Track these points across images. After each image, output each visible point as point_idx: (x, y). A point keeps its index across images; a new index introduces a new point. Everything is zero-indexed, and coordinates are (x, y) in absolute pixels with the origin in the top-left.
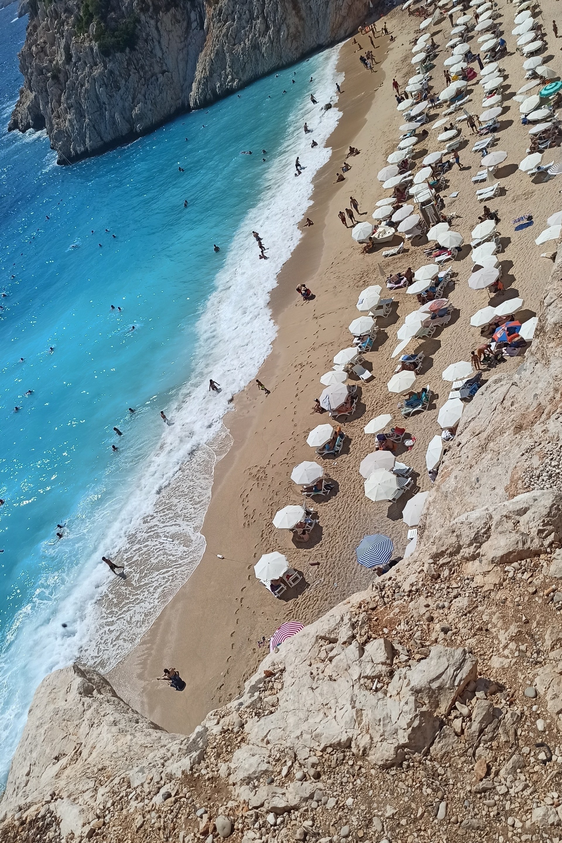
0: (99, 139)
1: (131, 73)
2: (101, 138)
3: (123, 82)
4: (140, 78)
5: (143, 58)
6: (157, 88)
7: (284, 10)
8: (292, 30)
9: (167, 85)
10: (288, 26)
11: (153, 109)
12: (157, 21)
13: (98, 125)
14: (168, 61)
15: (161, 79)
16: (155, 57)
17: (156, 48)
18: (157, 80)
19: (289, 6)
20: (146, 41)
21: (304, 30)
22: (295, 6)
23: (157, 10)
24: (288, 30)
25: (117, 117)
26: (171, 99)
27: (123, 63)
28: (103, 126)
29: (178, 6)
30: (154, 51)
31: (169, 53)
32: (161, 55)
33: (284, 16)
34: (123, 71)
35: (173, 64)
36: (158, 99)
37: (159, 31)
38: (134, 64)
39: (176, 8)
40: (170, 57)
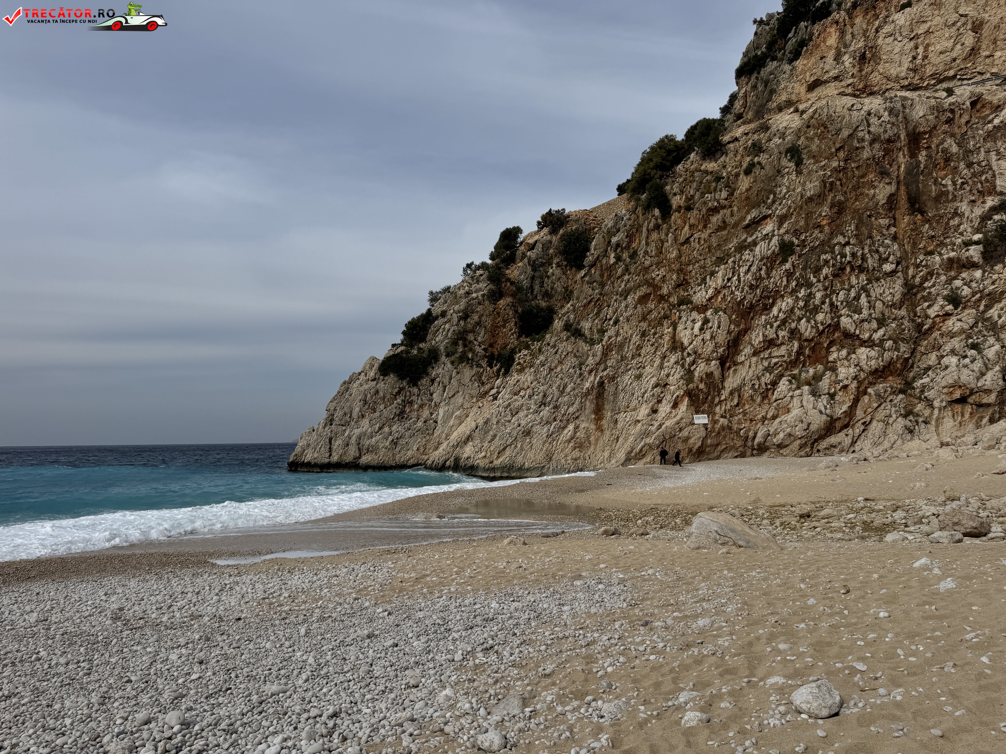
0: (328, 454)
1: (395, 402)
2: (330, 455)
3: (382, 407)
4: (402, 412)
5: (418, 395)
6: (410, 431)
7: (581, 408)
8: (581, 434)
9: (422, 434)
10: (577, 428)
11: (389, 449)
12: (455, 368)
13: (336, 440)
14: (441, 411)
15: (420, 424)
16: (431, 400)
17: (438, 392)
18: (415, 423)
19: (589, 406)
20: (433, 381)
21: (596, 445)
22: (598, 411)
23: (463, 359)
24: (575, 433)
25: (354, 439)
26: (418, 450)
27: (393, 388)
28: (338, 443)
29: (491, 368)
30: (434, 395)
31: (448, 404)
32: (439, 401)
33: (577, 414)
34: (388, 396)
35: (446, 416)
36: (402, 442)
37: (451, 379)
38: (405, 396)
39: (488, 369)
40: (447, 408)
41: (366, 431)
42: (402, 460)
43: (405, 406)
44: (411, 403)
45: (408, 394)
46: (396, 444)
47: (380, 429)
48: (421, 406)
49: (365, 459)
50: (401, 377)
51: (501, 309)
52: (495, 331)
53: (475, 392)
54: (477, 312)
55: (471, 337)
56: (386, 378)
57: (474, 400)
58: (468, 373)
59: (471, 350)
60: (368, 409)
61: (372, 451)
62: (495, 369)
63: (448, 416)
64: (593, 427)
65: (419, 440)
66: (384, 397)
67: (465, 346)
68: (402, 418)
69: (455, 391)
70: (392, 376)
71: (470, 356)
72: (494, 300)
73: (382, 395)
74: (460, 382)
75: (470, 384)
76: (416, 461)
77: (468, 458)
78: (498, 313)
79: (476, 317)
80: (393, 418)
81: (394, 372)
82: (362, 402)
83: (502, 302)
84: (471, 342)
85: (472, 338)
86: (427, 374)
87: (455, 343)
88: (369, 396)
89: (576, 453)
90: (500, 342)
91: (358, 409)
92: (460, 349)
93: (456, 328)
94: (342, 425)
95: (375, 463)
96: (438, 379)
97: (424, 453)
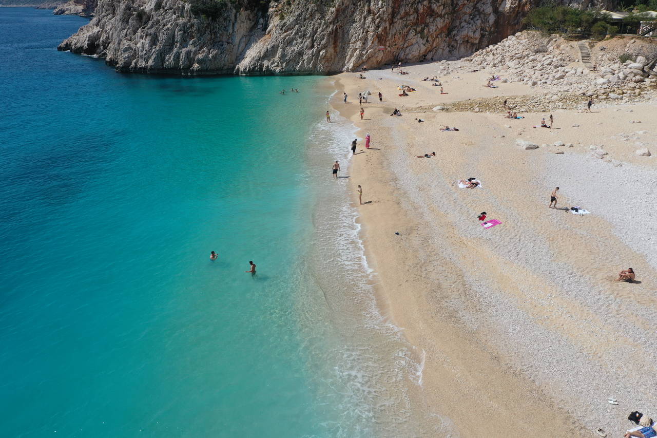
2: (162, 64)
5: (219, 28)
7: (328, 42)
8: (328, 55)
9: (228, 51)
10: (327, 52)
11: (212, 61)
16: (227, 31)
19: (332, 41)
20: (225, 19)
21: (335, 59)
22: (335, 43)
24: (326, 54)
25: (183, 55)
26: (227, 61)
27: (204, 23)
30: (227, 28)
32: (231, 32)
33: (327, 45)
34: (202, 29)
36: (218, 56)
37: (236, 18)
41: (191, 50)
43: (211, 35)
44: (215, 33)
45: (212, 27)
47: (200, 49)
48: (222, 35)
50: (208, 17)
53: (248, 26)
56: (197, 17)
58: (244, 14)
60: (187, 36)
62: (255, 12)
64: (333, 51)
66: (199, 29)
69: (239, 26)
70: (201, 15)
73: (197, 28)
74: (241, 20)
75: (245, 21)
77: (267, 67)
82: (182, 32)
86: (222, 15)
88: (186, 28)
89: (326, 64)
91: (180, 36)
96: (228, 18)
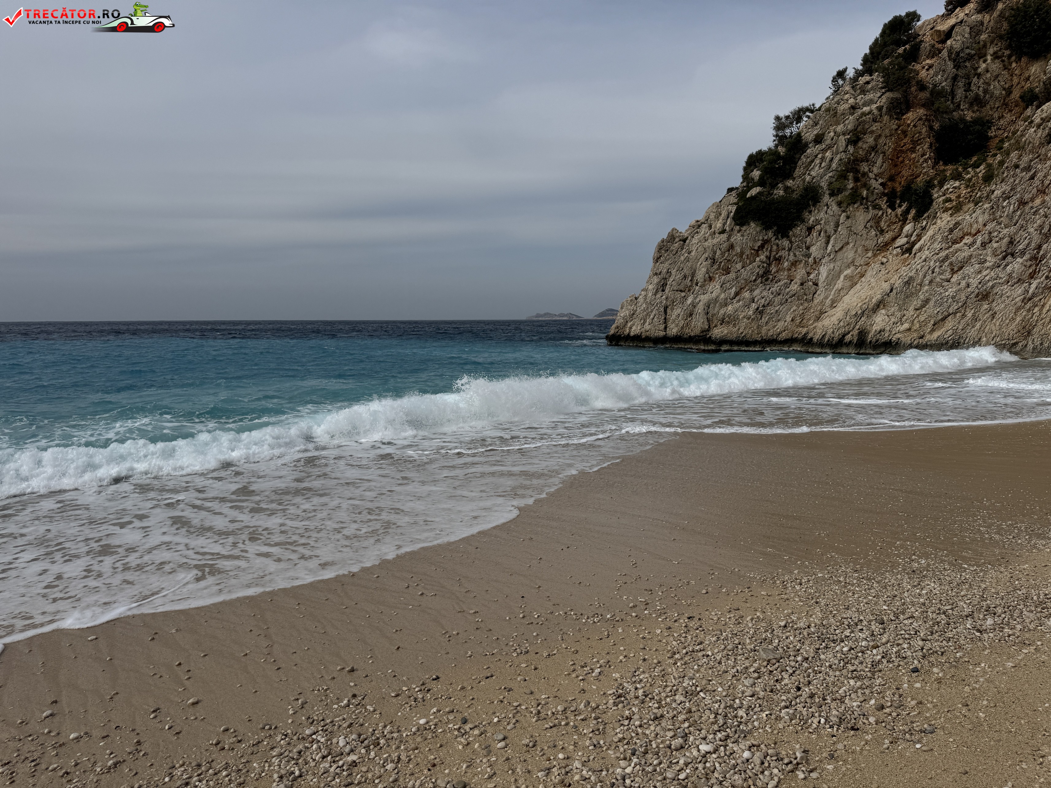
0: (663, 326)
4: (767, 272)
5: (790, 250)
6: (781, 297)
9: (798, 299)
11: (753, 319)
12: (844, 211)
13: (672, 309)
14: (824, 271)
15: (794, 287)
16: (809, 256)
17: (818, 244)
18: (787, 286)
20: (810, 229)
23: (855, 198)
25: (700, 308)
26: (792, 320)
27: (755, 241)
28: (676, 313)
29: (893, 209)
30: (813, 249)
31: (834, 260)
32: (820, 256)
34: (748, 252)
35: (831, 276)
36: (771, 310)
37: (837, 225)
38: (771, 251)
39: (889, 211)
40: (832, 266)
41: (718, 297)
42: (770, 333)
43: (769, 265)
44: (779, 260)
45: (775, 248)
46: (761, 313)
47: (737, 294)
48: (794, 264)
49: (718, 332)
50: (767, 227)
51: (909, 125)
52: (898, 158)
53: (870, 244)
54: (872, 132)
55: (864, 167)
56: (744, 228)
57: (870, 254)
58: (861, 218)
59: (865, 185)
60: (718, 269)
61: (728, 322)
62: (899, 211)
63: (833, 277)
65: (795, 308)
66: (742, 253)
67: (856, 180)
68: (767, 280)
69: (844, 242)
70: (753, 225)
71: (865, 193)
72: (897, 114)
73: (739, 250)
74: (851, 230)
75: (864, 232)
76: (790, 335)
77: (880, 331)
78: (905, 133)
79: (870, 140)
80: (755, 280)
81: (754, 220)
82: (709, 261)
83: (911, 116)
84: (864, 174)
85: (866, 169)
86: (803, 221)
87: (842, 176)
88: (718, 253)
90: (906, 173)
91: (704, 270)
92: (851, 185)
93: (843, 156)
94: (681, 291)
95: (734, 337)
96: (818, 227)
97: (800, 325)
